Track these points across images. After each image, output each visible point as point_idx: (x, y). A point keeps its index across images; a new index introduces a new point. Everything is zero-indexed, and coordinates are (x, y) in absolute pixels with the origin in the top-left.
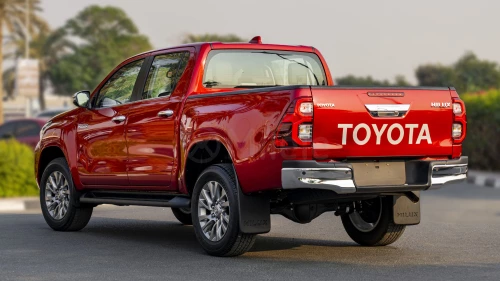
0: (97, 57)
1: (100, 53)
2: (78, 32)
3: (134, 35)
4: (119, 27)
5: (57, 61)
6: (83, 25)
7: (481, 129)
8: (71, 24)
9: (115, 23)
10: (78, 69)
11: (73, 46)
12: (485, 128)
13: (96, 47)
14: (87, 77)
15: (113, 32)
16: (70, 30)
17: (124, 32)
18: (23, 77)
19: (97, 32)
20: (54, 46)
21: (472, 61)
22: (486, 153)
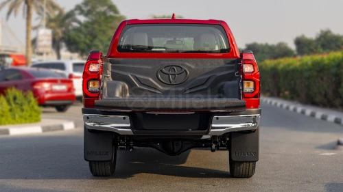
0: (93, 29)
1: (96, 26)
2: (82, 12)
3: (117, 15)
4: (108, 11)
5: (69, 31)
6: (85, 9)
7: (322, 79)
8: (78, 8)
9: (105, 8)
10: (82, 36)
11: (79, 22)
12: (325, 78)
13: (93, 23)
14: (88, 41)
15: (104, 13)
16: (77, 12)
17: (112, 13)
18: (42, 41)
19: (94, 13)
20: (67, 21)
21: (329, 34)
22: (325, 95)
